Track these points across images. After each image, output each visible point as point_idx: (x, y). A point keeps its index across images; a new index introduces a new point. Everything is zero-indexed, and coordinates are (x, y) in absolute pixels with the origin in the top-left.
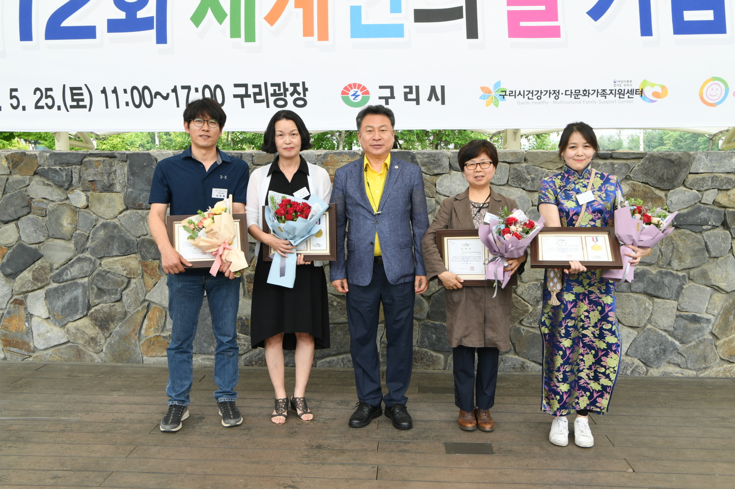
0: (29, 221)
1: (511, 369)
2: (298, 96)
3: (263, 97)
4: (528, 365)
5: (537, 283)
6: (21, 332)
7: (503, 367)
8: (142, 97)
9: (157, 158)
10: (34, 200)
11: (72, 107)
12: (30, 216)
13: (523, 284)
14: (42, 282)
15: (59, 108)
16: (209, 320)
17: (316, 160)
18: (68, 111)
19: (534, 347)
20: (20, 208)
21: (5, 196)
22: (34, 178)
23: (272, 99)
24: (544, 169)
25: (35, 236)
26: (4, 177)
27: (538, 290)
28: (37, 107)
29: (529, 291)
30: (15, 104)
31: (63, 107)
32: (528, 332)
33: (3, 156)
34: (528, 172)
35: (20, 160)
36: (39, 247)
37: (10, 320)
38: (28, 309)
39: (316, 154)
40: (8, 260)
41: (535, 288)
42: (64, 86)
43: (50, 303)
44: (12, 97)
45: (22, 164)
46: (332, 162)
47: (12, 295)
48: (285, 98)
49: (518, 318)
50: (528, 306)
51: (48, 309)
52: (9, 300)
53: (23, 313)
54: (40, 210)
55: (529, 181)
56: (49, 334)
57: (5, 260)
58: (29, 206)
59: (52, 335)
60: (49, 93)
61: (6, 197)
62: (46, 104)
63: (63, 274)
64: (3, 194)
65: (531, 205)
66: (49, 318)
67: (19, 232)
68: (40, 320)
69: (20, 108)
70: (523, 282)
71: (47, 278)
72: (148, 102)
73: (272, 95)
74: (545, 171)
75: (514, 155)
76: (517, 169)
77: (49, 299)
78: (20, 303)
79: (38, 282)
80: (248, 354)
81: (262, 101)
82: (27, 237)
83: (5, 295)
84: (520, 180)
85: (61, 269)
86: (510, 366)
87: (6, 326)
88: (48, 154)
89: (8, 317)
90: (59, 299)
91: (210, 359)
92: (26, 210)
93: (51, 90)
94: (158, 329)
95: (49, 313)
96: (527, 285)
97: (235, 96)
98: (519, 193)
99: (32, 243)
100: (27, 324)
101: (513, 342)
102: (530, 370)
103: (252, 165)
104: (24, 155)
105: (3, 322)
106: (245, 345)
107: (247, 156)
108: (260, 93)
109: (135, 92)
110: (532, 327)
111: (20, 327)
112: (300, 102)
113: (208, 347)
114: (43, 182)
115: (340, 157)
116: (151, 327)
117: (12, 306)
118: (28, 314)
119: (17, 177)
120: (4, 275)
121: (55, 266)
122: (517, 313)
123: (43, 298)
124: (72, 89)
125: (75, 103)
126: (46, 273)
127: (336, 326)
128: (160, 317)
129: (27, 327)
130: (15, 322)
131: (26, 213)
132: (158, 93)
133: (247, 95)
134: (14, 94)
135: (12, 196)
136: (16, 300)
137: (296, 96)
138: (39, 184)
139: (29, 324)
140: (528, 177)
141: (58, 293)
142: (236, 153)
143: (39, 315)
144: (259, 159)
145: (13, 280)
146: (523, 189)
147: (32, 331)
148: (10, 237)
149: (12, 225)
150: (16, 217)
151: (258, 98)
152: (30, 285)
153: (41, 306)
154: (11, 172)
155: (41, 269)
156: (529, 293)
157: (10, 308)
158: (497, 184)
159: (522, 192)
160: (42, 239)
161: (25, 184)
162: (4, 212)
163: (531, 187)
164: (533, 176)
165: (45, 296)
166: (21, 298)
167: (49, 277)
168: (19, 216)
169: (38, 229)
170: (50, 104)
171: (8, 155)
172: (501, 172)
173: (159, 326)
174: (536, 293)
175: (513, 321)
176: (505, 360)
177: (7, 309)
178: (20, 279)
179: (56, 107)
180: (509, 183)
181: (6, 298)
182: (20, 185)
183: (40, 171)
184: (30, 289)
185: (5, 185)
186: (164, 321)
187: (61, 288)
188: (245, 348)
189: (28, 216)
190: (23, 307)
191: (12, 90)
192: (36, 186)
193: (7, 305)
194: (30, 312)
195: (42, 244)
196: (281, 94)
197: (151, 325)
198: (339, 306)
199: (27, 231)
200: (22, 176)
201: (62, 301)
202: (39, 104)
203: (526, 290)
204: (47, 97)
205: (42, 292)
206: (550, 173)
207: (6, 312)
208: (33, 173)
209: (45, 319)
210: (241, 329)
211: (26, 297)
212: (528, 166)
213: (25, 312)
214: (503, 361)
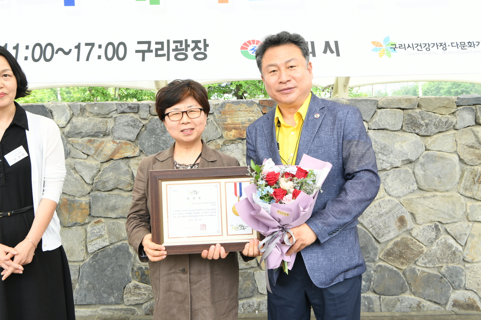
1: (408, 309)
4: (424, 304)
5: (431, 225)
7: (400, 307)
8: (43, 52)
9: (52, 109)
13: (418, 226)
16: (109, 271)
17: (214, 110)
19: (429, 286)
24: (437, 115)
27: (432, 231)
29: (424, 232)
32: (423, 272)
34: (422, 117)
39: (214, 103)
41: (430, 229)
46: (229, 111)
49: (413, 259)
50: (422, 247)
55: (423, 126)
65: (425, 150)
70: (418, 224)
74: (438, 116)
75: (408, 101)
76: (411, 115)
80: (149, 303)
84: (414, 125)
86: (406, 305)
91: (110, 309)
96: (421, 227)
98: (414, 138)
101: (409, 283)
102: (425, 309)
103: (149, 115)
106: (145, 294)
107: (144, 106)
110: (427, 267)
113: (108, 298)
115: (238, 106)
122: (412, 255)
140: (422, 122)
142: (133, 104)
146: (417, 134)
156: (423, 235)
158: (392, 130)
159: (416, 137)
163: (425, 132)
164: (427, 121)
172: (395, 118)
174: (430, 235)
175: (409, 262)
176: (402, 300)
180: (404, 128)
188: (145, 297)
203: (421, 232)
206: (444, 118)
210: (141, 278)
212: (422, 112)
214: (399, 301)
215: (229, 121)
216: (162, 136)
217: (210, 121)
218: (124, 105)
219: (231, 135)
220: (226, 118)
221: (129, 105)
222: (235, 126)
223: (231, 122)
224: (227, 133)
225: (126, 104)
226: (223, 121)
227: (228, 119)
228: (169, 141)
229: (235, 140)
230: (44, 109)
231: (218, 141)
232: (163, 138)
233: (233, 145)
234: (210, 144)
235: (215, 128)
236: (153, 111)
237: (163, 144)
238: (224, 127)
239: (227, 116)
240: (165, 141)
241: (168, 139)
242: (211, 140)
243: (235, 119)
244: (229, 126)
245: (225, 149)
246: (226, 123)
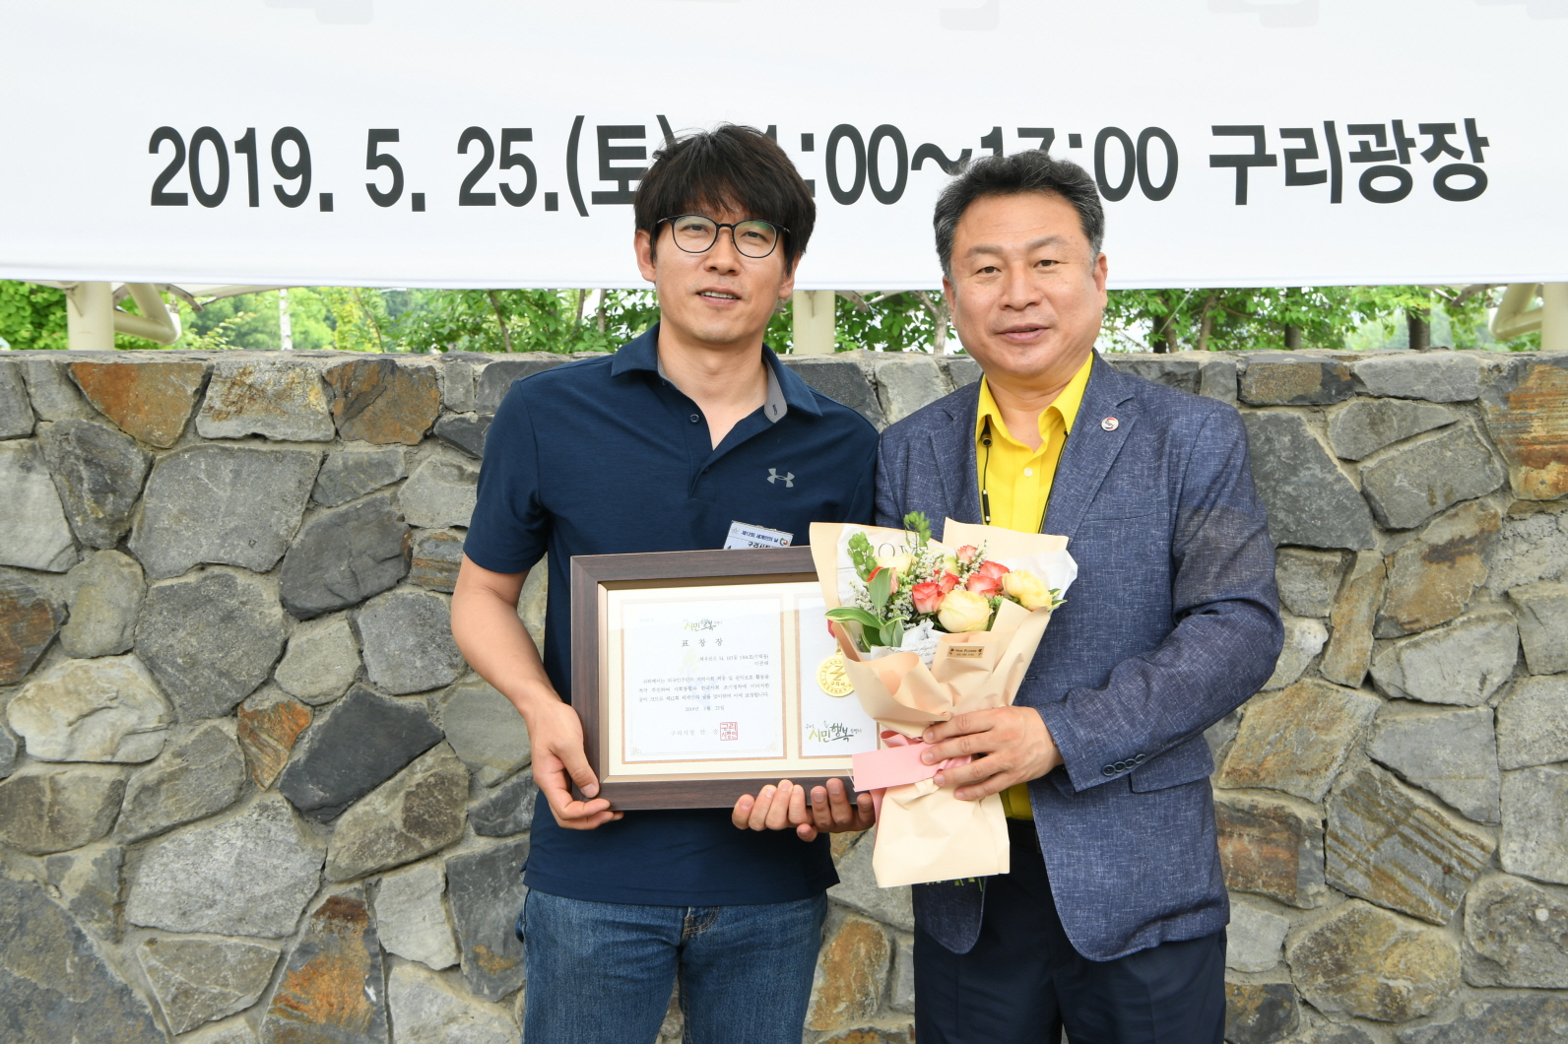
0: (401, 612)
2: (1453, 161)
3: (1322, 163)
6: (350, 1021)
8: (867, 163)
9: (884, 380)
10: (418, 536)
11: (600, 198)
12: (405, 591)
14: (438, 833)
15: (552, 202)
17: (1482, 388)
18: (583, 212)
20: (371, 562)
21: (312, 520)
22: (422, 454)
23: (1353, 173)
25: (418, 664)
26: (316, 450)
28: (468, 198)
30: (385, 187)
31: (566, 199)
33: (312, 374)
35: (374, 387)
36: (429, 704)
37: (308, 979)
38: (380, 934)
39: (1483, 365)
40: (314, 755)
42: (579, 121)
43: (461, 911)
44: (374, 161)
45: (380, 403)
46: (1542, 394)
47: (322, 883)
48: (1405, 166)
51: (455, 932)
52: (311, 901)
53: (358, 950)
54: (441, 570)
56: (454, 1030)
57: (300, 755)
58: (406, 557)
59: (469, 1033)
60: (517, 147)
61: (318, 525)
62: (505, 188)
63: (518, 804)
64: (308, 511)
66: (456, 967)
67: (361, 652)
68: (423, 974)
69: (405, 199)
71: (455, 821)
72: (888, 183)
73: (1355, 158)
77: (461, 898)
78: (349, 912)
79: (423, 836)
81: (1317, 178)
82: (389, 667)
83: (295, 885)
85: (508, 784)
87: (293, 1002)
88: (481, 368)
89: (301, 967)
90: (496, 896)
92: (392, 571)
93: (525, 135)
94: (862, 1006)
95: (459, 949)
97: (1217, 161)
99: (408, 690)
100: (371, 991)
104: (388, 370)
105: (281, 985)
107: (1222, 373)
108: (1311, 152)
109: (845, 145)
111: (344, 1002)
112: (1460, 182)
114: (460, 468)
116: (837, 999)
117: (320, 927)
118: (377, 955)
119: (359, 449)
120: (296, 808)
121: (490, 774)
123: (438, 894)
124: (605, 133)
125: (612, 186)
126: (453, 802)
127: (1544, 1001)
128: (873, 961)
129: (372, 1003)
130: (325, 983)
131: (393, 582)
132: (929, 151)
133: (1263, 159)
134: (383, 148)
135: (344, 518)
136: (334, 901)
137: (1444, 159)
138: (444, 477)
139: (378, 993)
141: (494, 873)
142: (1179, 363)
143: (419, 955)
144: (1266, 384)
145: (322, 829)
147: (389, 1016)
148: (328, 669)
149: (335, 627)
150: (352, 598)
151: (1303, 166)
152: (393, 844)
153: (428, 923)
154: (337, 433)
155: (435, 785)
157: (310, 931)
160: (446, 675)
161: (393, 474)
162: (311, 577)
165: (443, 885)
166: (353, 896)
167: (463, 815)
168: (365, 592)
169: (432, 639)
170: (518, 186)
171: (330, 372)
173: (867, 995)
177: (300, 938)
178: (356, 822)
179: (539, 199)
181: (299, 896)
182: (372, 478)
183: (449, 428)
184: (391, 861)
185: (316, 480)
186: (883, 975)
187: (505, 857)
189: (399, 591)
190: (358, 927)
191: (377, 136)
192: (430, 482)
193: (299, 922)
194: (385, 944)
195: (441, 694)
196: (1390, 155)
197: (838, 989)
198: (1559, 924)
199: (392, 647)
200: (379, 445)
201: (506, 904)
202: (478, 189)
204: (508, 162)
205: (432, 873)
207: (293, 947)
208: (420, 437)
209: (445, 970)
211: (370, 890)
213: (366, 947)
215: (1539, 429)
216: (1286, 480)
217: (1466, 429)
218: (1149, 367)
219: (1542, 483)
220: (1526, 419)
221: (1168, 369)
222: (1561, 449)
223: (1544, 434)
224: (1527, 473)
225: (1155, 365)
226: (1515, 430)
227: (1536, 423)
228: (1308, 498)
229: (1555, 501)
230: (856, 379)
231: (1490, 501)
232: (1289, 489)
233: (1543, 519)
234: (1462, 514)
235: (1482, 456)
236: (1254, 392)
237: (1288, 511)
238: (1519, 454)
239: (1532, 412)
240: (1295, 500)
241: (1306, 491)
242: (1466, 500)
243: (1561, 422)
244: (1538, 447)
245: (1508, 534)
246: (1525, 436)
